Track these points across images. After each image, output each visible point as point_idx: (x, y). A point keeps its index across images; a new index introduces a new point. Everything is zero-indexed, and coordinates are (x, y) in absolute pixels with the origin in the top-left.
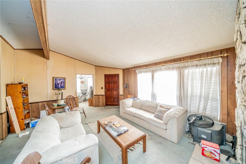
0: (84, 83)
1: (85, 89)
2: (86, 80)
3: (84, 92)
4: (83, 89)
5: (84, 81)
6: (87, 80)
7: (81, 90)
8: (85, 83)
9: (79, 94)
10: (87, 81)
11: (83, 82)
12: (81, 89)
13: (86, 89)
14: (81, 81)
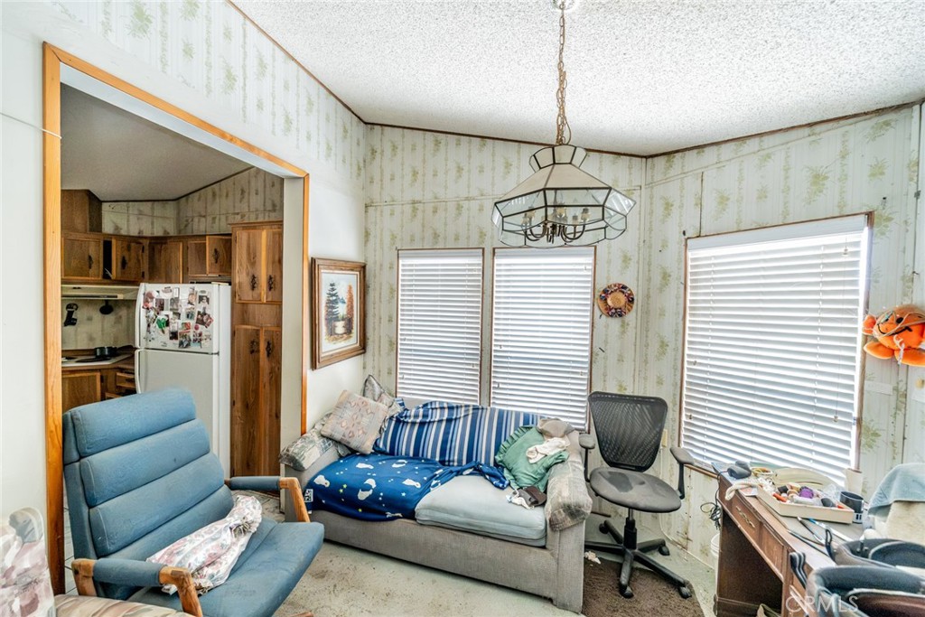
0: (631, 317)
1: (639, 393)
2: (666, 276)
3: (632, 424)
4: (612, 389)
5: (632, 286)
6: (675, 273)
7: (596, 398)
8: (647, 312)
9: (550, 447)
10: (674, 285)
11: (622, 299)
12: (597, 388)
13: (651, 392)
14: (602, 285)
